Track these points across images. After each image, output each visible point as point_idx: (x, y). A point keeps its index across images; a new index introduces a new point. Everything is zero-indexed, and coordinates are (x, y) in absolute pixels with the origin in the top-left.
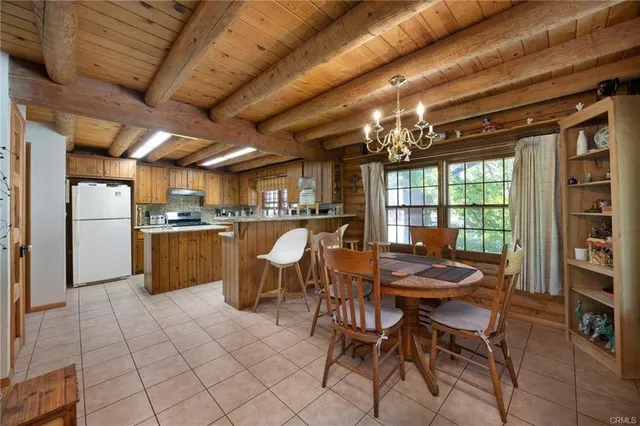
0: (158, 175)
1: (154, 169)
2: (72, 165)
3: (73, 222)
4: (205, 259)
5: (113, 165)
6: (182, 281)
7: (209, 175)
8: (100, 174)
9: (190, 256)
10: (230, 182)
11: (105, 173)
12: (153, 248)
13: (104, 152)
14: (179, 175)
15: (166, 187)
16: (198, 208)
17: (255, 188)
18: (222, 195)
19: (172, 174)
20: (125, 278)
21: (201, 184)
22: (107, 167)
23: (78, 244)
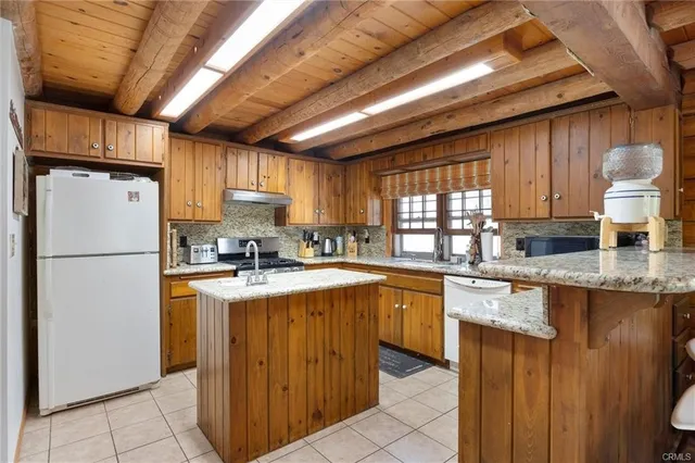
0: (206, 159)
1: (199, 147)
2: (38, 130)
3: (39, 262)
4: (341, 358)
5: (123, 133)
6: (293, 420)
7: (295, 163)
8: (96, 153)
9: (311, 355)
10: (329, 179)
11: (105, 149)
12: (233, 341)
13: (103, 104)
14: (243, 162)
15: (220, 187)
16: (270, 230)
17: (378, 191)
18: (318, 205)
19: (231, 158)
20: (148, 389)
21: (282, 180)
22: (111, 136)
23: (48, 316)
